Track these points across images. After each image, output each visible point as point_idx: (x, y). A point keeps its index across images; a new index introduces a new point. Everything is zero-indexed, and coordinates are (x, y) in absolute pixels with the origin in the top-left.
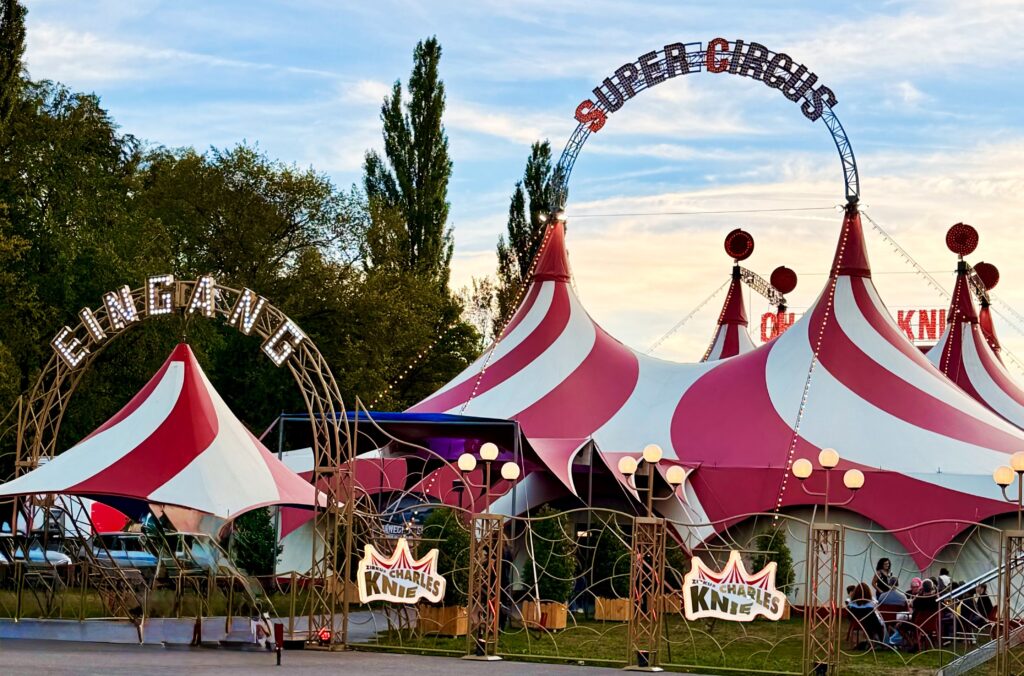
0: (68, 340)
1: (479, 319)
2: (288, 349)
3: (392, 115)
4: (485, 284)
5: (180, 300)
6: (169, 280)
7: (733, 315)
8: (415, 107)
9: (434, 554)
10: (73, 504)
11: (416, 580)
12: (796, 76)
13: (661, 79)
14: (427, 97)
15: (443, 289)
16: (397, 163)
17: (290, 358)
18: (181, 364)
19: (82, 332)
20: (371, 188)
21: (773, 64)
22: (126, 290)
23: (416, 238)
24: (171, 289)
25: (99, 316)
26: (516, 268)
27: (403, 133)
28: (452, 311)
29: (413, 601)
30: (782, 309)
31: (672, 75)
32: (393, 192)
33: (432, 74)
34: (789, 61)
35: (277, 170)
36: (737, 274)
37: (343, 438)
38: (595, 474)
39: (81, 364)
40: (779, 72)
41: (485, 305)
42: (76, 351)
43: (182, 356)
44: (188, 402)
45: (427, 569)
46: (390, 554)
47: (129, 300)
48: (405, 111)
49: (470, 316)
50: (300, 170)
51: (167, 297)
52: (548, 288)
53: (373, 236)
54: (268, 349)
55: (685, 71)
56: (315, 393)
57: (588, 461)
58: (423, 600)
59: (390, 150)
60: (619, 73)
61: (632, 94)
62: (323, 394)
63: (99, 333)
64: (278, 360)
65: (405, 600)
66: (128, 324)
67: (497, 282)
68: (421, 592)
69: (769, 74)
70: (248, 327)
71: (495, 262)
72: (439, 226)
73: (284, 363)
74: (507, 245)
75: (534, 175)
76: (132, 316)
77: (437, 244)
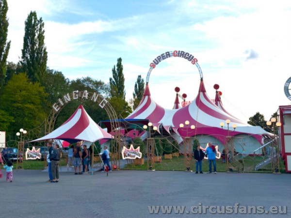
0: (55, 106)
1: (131, 105)
2: (104, 105)
3: (114, 71)
4: (131, 100)
5: (80, 96)
6: (77, 91)
7: (177, 102)
8: (118, 69)
9: (139, 148)
10: (58, 141)
11: (135, 153)
14: (120, 68)
15: (124, 101)
16: (115, 79)
17: (105, 107)
18: (81, 110)
19: (59, 104)
20: (111, 83)
21: (186, 55)
22: (68, 94)
23: (119, 92)
24: (78, 93)
25: (62, 100)
26: (136, 97)
27: (116, 74)
28: (127, 104)
29: (135, 158)
31: (167, 57)
32: (115, 84)
33: (121, 64)
34: (189, 54)
35: (94, 80)
36: (177, 95)
37: (117, 123)
39: (59, 111)
40: (187, 56)
41: (132, 103)
42: (57, 108)
43: (81, 108)
44: (83, 118)
45: (138, 151)
46: (129, 148)
47: (69, 96)
48: (116, 70)
49: (129, 105)
50: (99, 80)
51: (77, 95)
52: (147, 97)
53: (111, 92)
54: (100, 105)
55: (170, 57)
56: (110, 114)
57: (161, 127)
58: (137, 158)
59: (114, 77)
60: (157, 58)
61: (160, 61)
62: (112, 114)
63: (62, 104)
64: (102, 107)
65: (133, 158)
66: (69, 102)
67: (133, 99)
68: (137, 156)
69: (185, 56)
70: (95, 100)
71: (133, 96)
72: (123, 90)
73: (103, 108)
74: (134, 93)
75: (139, 81)
76: (69, 99)
77: (123, 93)
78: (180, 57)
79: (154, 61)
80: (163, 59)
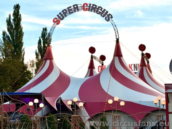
1: (32, 70)
3: (9, 22)
4: (33, 61)
7: (91, 66)
8: (14, 20)
12: (103, 12)
13: (73, 12)
14: (17, 18)
15: (23, 62)
16: (10, 33)
20: (4, 39)
21: (98, 9)
26: (40, 57)
27: (12, 26)
28: (25, 67)
30: (103, 65)
31: (75, 11)
32: (10, 40)
33: (18, 12)
34: (102, 8)
36: (92, 57)
38: (61, 105)
41: (33, 66)
48: (12, 21)
49: (29, 69)
52: (48, 62)
55: (78, 10)
57: (59, 102)
59: (8, 30)
61: (66, 16)
67: (35, 61)
69: (97, 11)
71: (35, 56)
72: (21, 48)
74: (37, 52)
75: (43, 35)
77: (21, 52)
78: (91, 11)
79: (58, 15)
80: (70, 13)
